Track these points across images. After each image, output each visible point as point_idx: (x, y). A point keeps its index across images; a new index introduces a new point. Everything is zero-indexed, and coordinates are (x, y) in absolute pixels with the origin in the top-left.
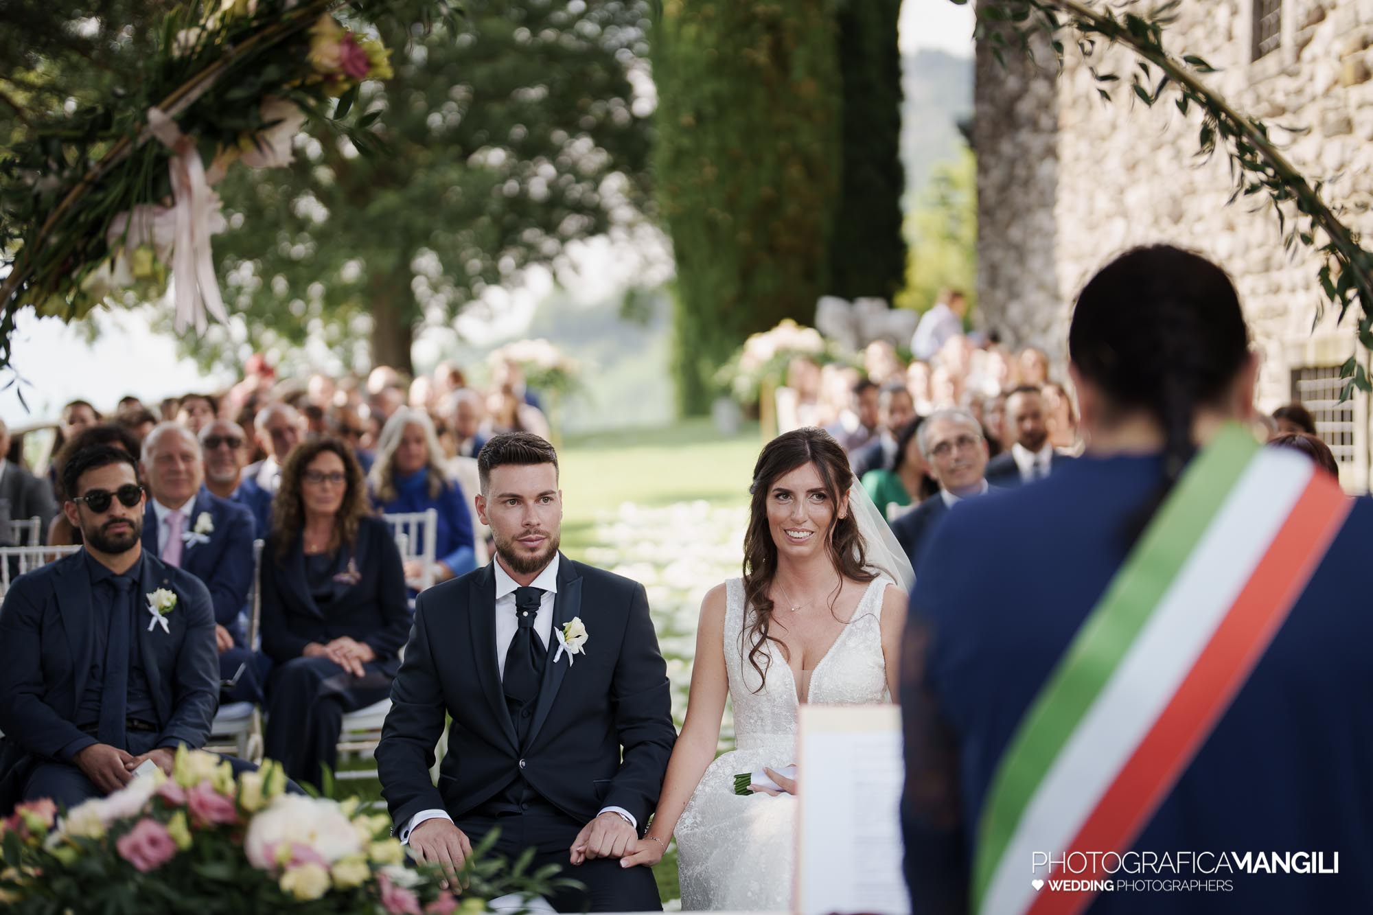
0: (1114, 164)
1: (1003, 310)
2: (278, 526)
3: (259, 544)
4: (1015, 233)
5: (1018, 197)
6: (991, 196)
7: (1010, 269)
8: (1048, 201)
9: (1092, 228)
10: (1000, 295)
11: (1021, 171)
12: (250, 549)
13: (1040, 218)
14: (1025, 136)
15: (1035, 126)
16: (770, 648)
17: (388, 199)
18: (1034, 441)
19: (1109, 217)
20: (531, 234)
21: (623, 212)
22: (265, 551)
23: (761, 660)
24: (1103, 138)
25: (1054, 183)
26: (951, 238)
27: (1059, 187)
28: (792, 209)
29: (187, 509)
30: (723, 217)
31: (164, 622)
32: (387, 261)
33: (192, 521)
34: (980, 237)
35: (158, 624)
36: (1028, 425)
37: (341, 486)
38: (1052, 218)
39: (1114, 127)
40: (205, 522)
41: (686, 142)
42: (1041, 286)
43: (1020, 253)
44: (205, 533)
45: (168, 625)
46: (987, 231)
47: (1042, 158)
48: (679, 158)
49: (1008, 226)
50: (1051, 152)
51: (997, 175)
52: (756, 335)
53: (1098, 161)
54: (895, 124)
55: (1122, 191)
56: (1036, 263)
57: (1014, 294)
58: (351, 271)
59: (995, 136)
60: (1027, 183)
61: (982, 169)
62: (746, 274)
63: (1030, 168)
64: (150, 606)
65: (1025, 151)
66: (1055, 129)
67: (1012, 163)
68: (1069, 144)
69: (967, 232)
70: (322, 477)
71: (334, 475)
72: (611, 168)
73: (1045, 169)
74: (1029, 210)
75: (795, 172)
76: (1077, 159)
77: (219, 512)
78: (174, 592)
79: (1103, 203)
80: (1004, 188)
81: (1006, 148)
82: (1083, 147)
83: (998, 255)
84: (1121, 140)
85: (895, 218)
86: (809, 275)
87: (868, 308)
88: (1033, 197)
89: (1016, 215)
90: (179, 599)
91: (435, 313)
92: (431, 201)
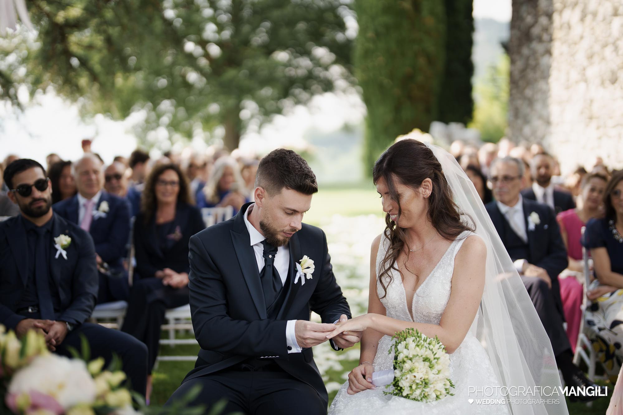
0: (581, 57)
1: (521, 130)
2: (143, 208)
3: (132, 220)
4: (528, 92)
5: (530, 75)
6: (516, 74)
7: (525, 109)
8: (546, 76)
9: (568, 88)
10: (520, 122)
11: (532, 62)
12: (127, 221)
13: (541, 85)
14: (535, 45)
15: (540, 39)
16: (393, 272)
17: (231, 73)
18: (544, 180)
19: (577, 82)
20: (297, 91)
21: (341, 83)
22: (136, 223)
23: (386, 280)
24: (575, 44)
25: (549, 67)
26: (496, 98)
27: (552, 68)
28: (420, 78)
29: (96, 199)
30: (386, 81)
31: (64, 253)
32: (231, 102)
33: (98, 206)
34: (511, 95)
35: (61, 255)
36: (543, 171)
37: (176, 188)
38: (547, 83)
39: (582, 38)
40: (105, 206)
41: (371, 46)
42: (540, 117)
43: (531, 102)
44: (104, 212)
45: (67, 255)
46: (514, 91)
47: (543, 55)
48: (367, 54)
49: (524, 89)
50: (549, 52)
51: (520, 64)
52: (401, 136)
53: (573, 55)
54: (470, 43)
55: (584, 69)
56: (538, 106)
57: (527, 121)
58: (214, 108)
59: (520, 45)
60: (535, 68)
61: (513, 62)
62: (397, 109)
63: (536, 59)
64: (56, 244)
65: (534, 52)
66: (551, 40)
67: (528, 58)
68: (557, 48)
69: (504, 95)
70: (166, 183)
71: (172, 183)
72: (336, 62)
73: (544, 60)
74: (536, 80)
75: (422, 61)
76: (561, 54)
77: (112, 201)
78: (70, 236)
79: (574, 75)
80: (523, 71)
81: (525, 51)
82: (565, 48)
83: (519, 102)
84: (585, 44)
85: (468, 88)
86: (428, 110)
87: (455, 128)
88: (538, 74)
89: (529, 83)
90: (73, 240)
91: (253, 126)
92: (252, 74)
